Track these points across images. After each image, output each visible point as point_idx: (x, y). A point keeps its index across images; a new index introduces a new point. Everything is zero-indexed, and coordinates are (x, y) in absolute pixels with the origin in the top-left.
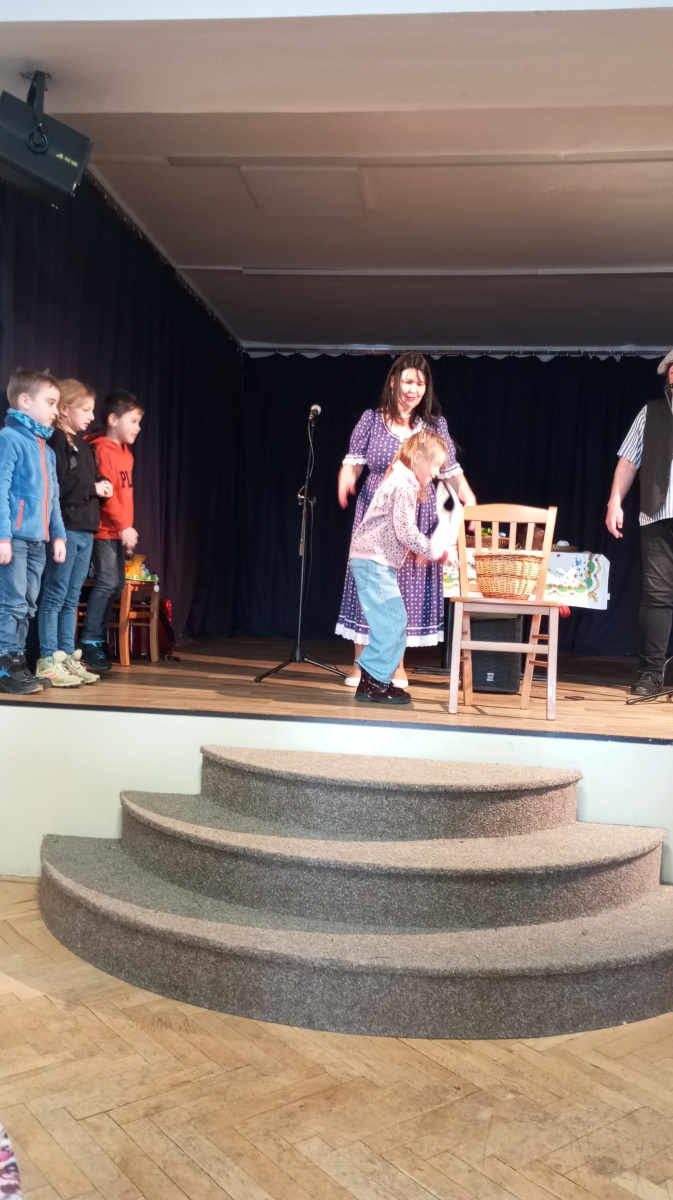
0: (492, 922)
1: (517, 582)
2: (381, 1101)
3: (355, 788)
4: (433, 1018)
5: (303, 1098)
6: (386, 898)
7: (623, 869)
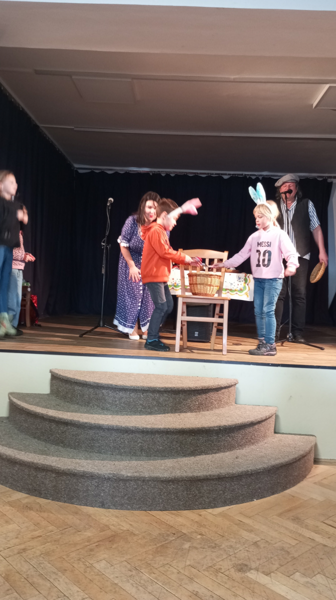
0: (193, 454)
1: (209, 287)
2: (136, 541)
3: (127, 389)
4: (163, 501)
5: (98, 541)
6: (142, 443)
7: (256, 427)
